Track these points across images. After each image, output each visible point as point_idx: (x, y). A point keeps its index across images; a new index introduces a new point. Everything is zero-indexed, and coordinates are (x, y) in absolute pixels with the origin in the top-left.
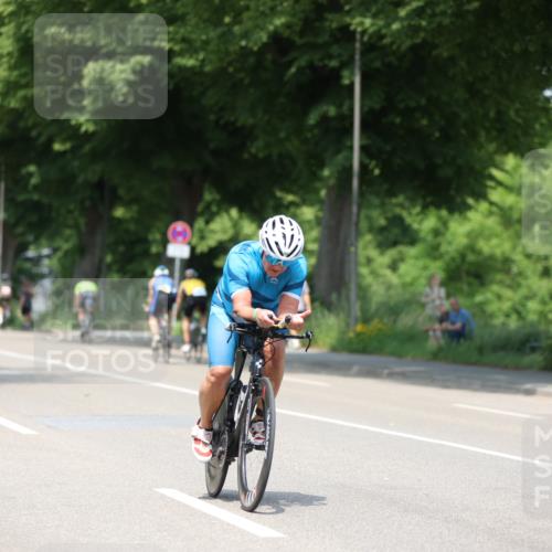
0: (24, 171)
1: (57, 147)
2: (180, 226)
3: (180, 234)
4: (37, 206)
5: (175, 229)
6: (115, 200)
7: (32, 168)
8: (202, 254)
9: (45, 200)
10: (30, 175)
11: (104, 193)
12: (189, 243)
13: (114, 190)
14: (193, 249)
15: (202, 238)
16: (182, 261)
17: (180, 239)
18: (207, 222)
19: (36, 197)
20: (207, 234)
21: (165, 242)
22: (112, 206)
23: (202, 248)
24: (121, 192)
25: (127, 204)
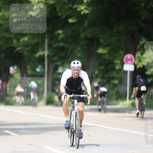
0: (56, 33)
1: (70, 21)
2: (129, 56)
3: (129, 60)
4: (62, 49)
5: (127, 57)
6: (98, 45)
7: (60, 32)
8: (140, 68)
9: (66, 46)
10: (59, 34)
11: (94, 42)
12: (134, 64)
13: (98, 40)
14: (135, 66)
15: (140, 61)
16: (131, 72)
17: (129, 62)
18: (142, 54)
19: (62, 44)
20: (142, 59)
21: (122, 64)
22: (97, 48)
23: (140, 65)
24: (101, 41)
25: (104, 47)
